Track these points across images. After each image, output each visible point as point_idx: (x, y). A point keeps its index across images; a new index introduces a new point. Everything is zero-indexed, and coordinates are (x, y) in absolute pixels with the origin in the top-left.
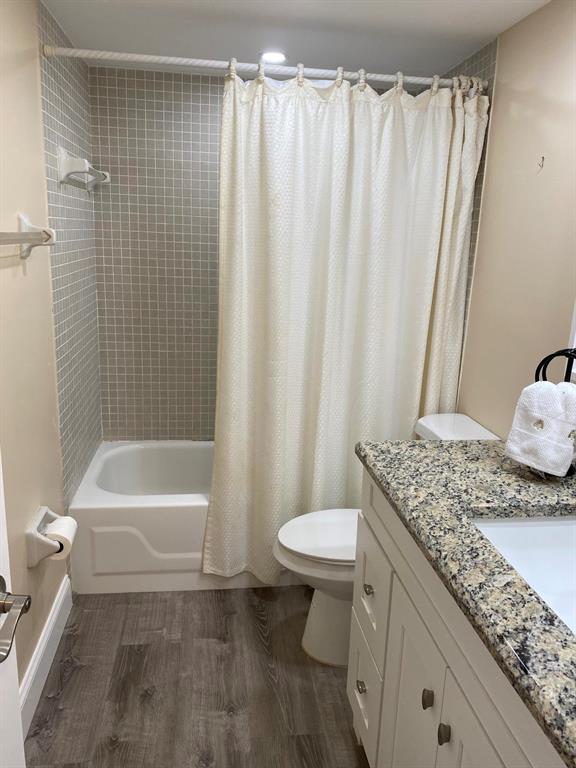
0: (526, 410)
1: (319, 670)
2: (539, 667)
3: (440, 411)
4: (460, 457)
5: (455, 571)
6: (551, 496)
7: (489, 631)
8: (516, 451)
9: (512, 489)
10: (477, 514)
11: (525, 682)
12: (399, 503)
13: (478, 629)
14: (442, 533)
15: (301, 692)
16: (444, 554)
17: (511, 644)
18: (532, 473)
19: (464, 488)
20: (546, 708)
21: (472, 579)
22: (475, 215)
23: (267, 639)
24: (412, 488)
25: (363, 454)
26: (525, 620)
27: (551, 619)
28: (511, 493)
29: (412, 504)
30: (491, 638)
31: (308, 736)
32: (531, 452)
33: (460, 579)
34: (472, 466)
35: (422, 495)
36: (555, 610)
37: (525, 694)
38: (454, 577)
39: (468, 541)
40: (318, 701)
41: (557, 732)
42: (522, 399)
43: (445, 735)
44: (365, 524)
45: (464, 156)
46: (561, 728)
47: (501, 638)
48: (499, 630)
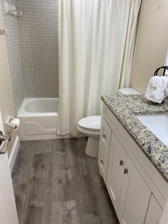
0: (151, 84)
1: (90, 159)
2: (154, 151)
4: (131, 99)
5: (130, 128)
6: (157, 109)
7: (140, 143)
8: (148, 96)
9: (146, 107)
10: (136, 114)
11: (150, 155)
12: (114, 111)
13: (137, 143)
14: (126, 119)
15: (85, 164)
16: (127, 124)
17: (146, 146)
18: (152, 103)
19: (133, 107)
20: (156, 161)
21: (135, 130)
22: (137, 26)
24: (118, 107)
25: (103, 99)
26: (150, 140)
27: (157, 140)
28: (146, 108)
29: (118, 111)
30: (141, 145)
32: (152, 96)
33: (132, 130)
34: (135, 101)
35: (121, 109)
36: (158, 137)
37: (150, 158)
38: (130, 130)
39: (134, 121)
41: (159, 167)
42: (150, 81)
43: (126, 171)
44: (104, 119)
45: (135, 6)
46: (160, 166)
47: (143, 145)
48: (143, 143)
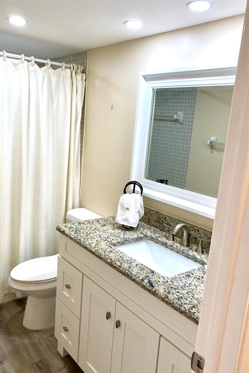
0: (122, 205)
2: (156, 285)
3: (73, 208)
4: (99, 226)
5: (119, 265)
6: (135, 235)
7: (138, 280)
8: (120, 220)
9: (122, 234)
10: (115, 245)
11: (154, 290)
12: (88, 246)
13: (134, 280)
14: (108, 253)
16: (113, 260)
17: (146, 281)
18: (125, 228)
19: (106, 237)
20: (162, 294)
21: (126, 266)
23: (5, 328)
24: (89, 240)
25: (62, 230)
26: (146, 274)
27: (153, 272)
28: (122, 236)
29: (93, 245)
30: (139, 281)
31: (40, 361)
32: (126, 220)
33: (122, 267)
34: (105, 228)
35: (94, 241)
36: (153, 269)
37: (154, 294)
38: (120, 266)
39: (118, 254)
40: (39, 346)
41: (166, 299)
42: (120, 201)
43: (118, 324)
45: (77, 99)
46: (167, 298)
47: (142, 280)
48: (141, 278)
